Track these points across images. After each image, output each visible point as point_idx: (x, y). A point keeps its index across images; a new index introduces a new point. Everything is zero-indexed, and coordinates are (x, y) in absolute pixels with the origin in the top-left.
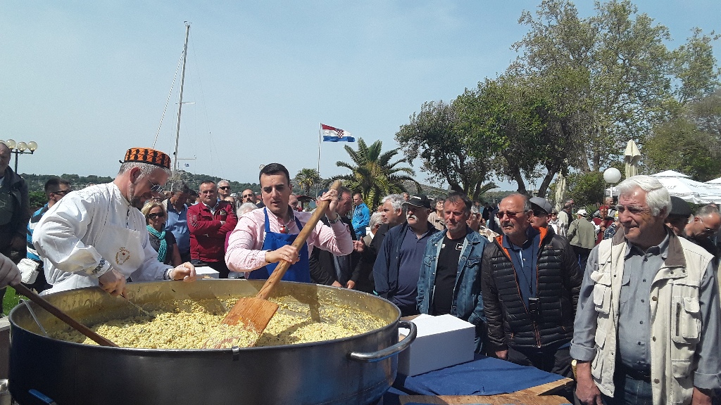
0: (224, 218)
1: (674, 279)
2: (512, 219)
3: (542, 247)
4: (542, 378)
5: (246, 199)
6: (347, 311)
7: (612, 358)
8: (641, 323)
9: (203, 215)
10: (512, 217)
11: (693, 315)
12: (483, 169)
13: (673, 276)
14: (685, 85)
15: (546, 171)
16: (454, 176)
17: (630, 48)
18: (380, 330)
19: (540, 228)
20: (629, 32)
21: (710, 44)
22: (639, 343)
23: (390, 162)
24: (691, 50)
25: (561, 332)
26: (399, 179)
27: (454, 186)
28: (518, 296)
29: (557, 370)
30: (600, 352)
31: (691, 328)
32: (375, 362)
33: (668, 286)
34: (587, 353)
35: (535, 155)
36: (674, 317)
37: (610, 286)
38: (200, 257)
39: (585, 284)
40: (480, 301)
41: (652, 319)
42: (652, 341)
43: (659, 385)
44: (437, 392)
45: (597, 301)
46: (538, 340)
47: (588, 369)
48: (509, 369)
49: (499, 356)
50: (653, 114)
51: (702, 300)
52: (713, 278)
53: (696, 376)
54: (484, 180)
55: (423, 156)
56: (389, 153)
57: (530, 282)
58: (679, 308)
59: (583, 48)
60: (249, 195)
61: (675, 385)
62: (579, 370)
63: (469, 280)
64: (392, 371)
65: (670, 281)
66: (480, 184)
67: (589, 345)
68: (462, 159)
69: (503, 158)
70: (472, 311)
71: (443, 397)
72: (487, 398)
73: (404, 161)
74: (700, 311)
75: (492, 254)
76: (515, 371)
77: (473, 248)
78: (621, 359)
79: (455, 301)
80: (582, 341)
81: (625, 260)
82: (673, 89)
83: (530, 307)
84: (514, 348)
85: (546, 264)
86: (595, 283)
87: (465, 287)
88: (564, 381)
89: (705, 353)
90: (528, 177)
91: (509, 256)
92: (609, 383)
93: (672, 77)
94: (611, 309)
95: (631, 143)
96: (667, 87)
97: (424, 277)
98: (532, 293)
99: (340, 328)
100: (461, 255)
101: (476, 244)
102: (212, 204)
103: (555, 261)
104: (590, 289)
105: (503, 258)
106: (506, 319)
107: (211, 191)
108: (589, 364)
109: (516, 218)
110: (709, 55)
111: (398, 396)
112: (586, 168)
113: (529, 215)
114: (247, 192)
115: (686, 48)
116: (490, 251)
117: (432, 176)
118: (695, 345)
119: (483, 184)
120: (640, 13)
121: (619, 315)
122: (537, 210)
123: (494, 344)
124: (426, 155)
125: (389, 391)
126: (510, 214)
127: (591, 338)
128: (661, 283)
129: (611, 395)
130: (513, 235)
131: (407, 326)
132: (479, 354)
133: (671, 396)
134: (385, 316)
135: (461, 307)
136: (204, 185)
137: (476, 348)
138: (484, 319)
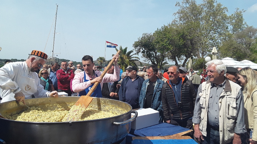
0: (70, 75)
1: (227, 95)
2: (172, 75)
3: (183, 84)
4: (182, 130)
5: (78, 68)
6: (113, 107)
7: (206, 123)
8: (216, 111)
9: (62, 73)
10: (172, 74)
11: (234, 108)
12: (163, 57)
13: (227, 94)
14: (233, 28)
15: (185, 58)
16: (153, 59)
17: (215, 15)
18: (124, 114)
19: (182, 78)
20: (214, 9)
21: (242, 14)
22: (216, 118)
23: (131, 55)
24: (235, 15)
25: (189, 114)
26: (134, 60)
27: (153, 63)
28: (174, 101)
29: (188, 127)
30: (202, 121)
31: (233, 113)
32: (123, 125)
33: (225, 98)
34: (198, 121)
35: (181, 52)
36: (227, 109)
37: (205, 98)
38: (61, 88)
39: (197, 97)
40: (161, 104)
41: (220, 110)
42: (220, 117)
43: (222, 132)
44: (146, 135)
45: (201, 104)
46: (181, 116)
47: (198, 126)
48: (171, 127)
49: (167, 122)
50: (222, 38)
51: (237, 103)
52: (241, 95)
53: (235, 129)
54: (163, 60)
55: (142, 52)
56: (130, 51)
57: (178, 96)
58: (229, 105)
59: (198, 15)
60: (79, 66)
61: (228, 132)
62: (195, 127)
63: (158, 96)
64: (129, 128)
65: (226, 96)
66: (162, 62)
67: (198, 118)
68: (156, 54)
69: (170, 53)
70: (159, 107)
71: (147, 137)
72: (163, 137)
73: (136, 54)
74: (236, 106)
75: (165, 87)
76: (173, 128)
77: (159, 85)
78: (209, 123)
79: (153, 103)
80: (196, 117)
81: (211, 89)
82: (230, 29)
83: (179, 105)
84: (173, 119)
85: (184, 90)
86: (201, 97)
87: (156, 99)
88: (190, 131)
89: (238, 121)
90: (179, 60)
91: (171, 87)
92: (205, 131)
93: (229, 25)
94: (206, 106)
95: (214, 48)
96: (227, 28)
97: (142, 95)
98: (179, 100)
99: (111, 113)
100: (155, 87)
101: (160, 83)
102: (66, 69)
103: (187, 89)
104: (199, 99)
105: (169, 88)
106: (170, 109)
107: (65, 65)
108: (198, 125)
109: (174, 74)
110: (242, 17)
111: (131, 137)
112: (199, 57)
113: (178, 73)
114: (78, 65)
115: (234, 15)
116: (165, 86)
117: (145, 59)
118: (235, 118)
119: (163, 62)
120: (218, 3)
121: (208, 108)
122: (181, 71)
123: (166, 118)
124: (143, 52)
125: (128, 135)
126: (172, 73)
127: (199, 116)
128: (223, 97)
129: (206, 136)
130: (173, 80)
131: (134, 113)
132: (161, 122)
133: (226, 136)
134: (127, 109)
135: (154, 106)
136: (63, 63)
137: (160, 119)
138: (162, 110)
